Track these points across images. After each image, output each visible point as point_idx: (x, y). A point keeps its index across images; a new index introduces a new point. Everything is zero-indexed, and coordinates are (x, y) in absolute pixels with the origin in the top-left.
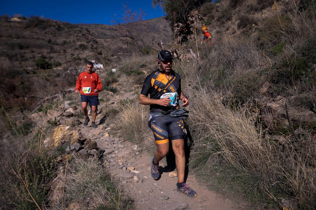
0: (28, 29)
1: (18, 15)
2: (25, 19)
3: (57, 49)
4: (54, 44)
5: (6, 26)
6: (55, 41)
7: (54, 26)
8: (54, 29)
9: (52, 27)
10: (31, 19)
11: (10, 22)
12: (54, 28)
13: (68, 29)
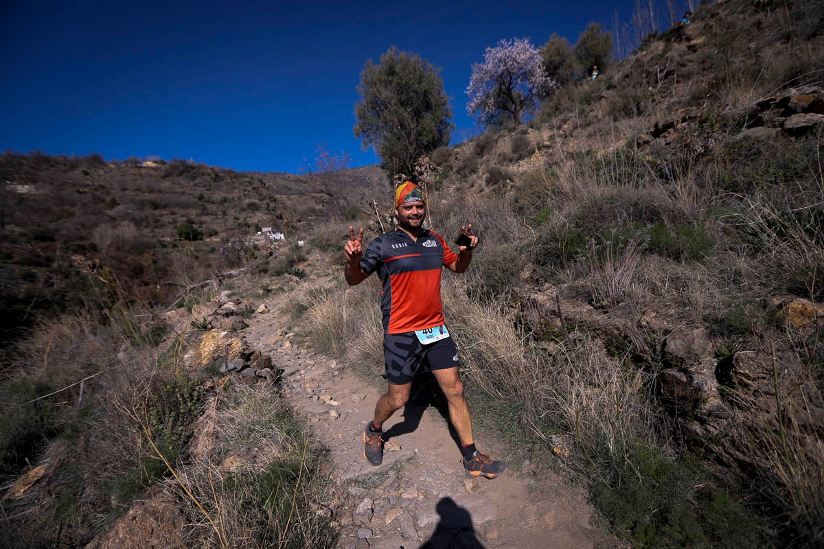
0: (167, 178)
1: (154, 158)
2: (163, 163)
3: (212, 210)
4: (208, 202)
5: (133, 174)
6: (210, 198)
7: (209, 175)
8: (209, 180)
9: (206, 177)
10: (173, 163)
11: (141, 167)
12: (209, 177)
13: (232, 179)
